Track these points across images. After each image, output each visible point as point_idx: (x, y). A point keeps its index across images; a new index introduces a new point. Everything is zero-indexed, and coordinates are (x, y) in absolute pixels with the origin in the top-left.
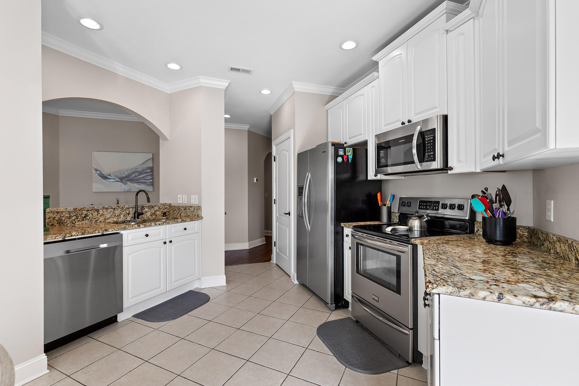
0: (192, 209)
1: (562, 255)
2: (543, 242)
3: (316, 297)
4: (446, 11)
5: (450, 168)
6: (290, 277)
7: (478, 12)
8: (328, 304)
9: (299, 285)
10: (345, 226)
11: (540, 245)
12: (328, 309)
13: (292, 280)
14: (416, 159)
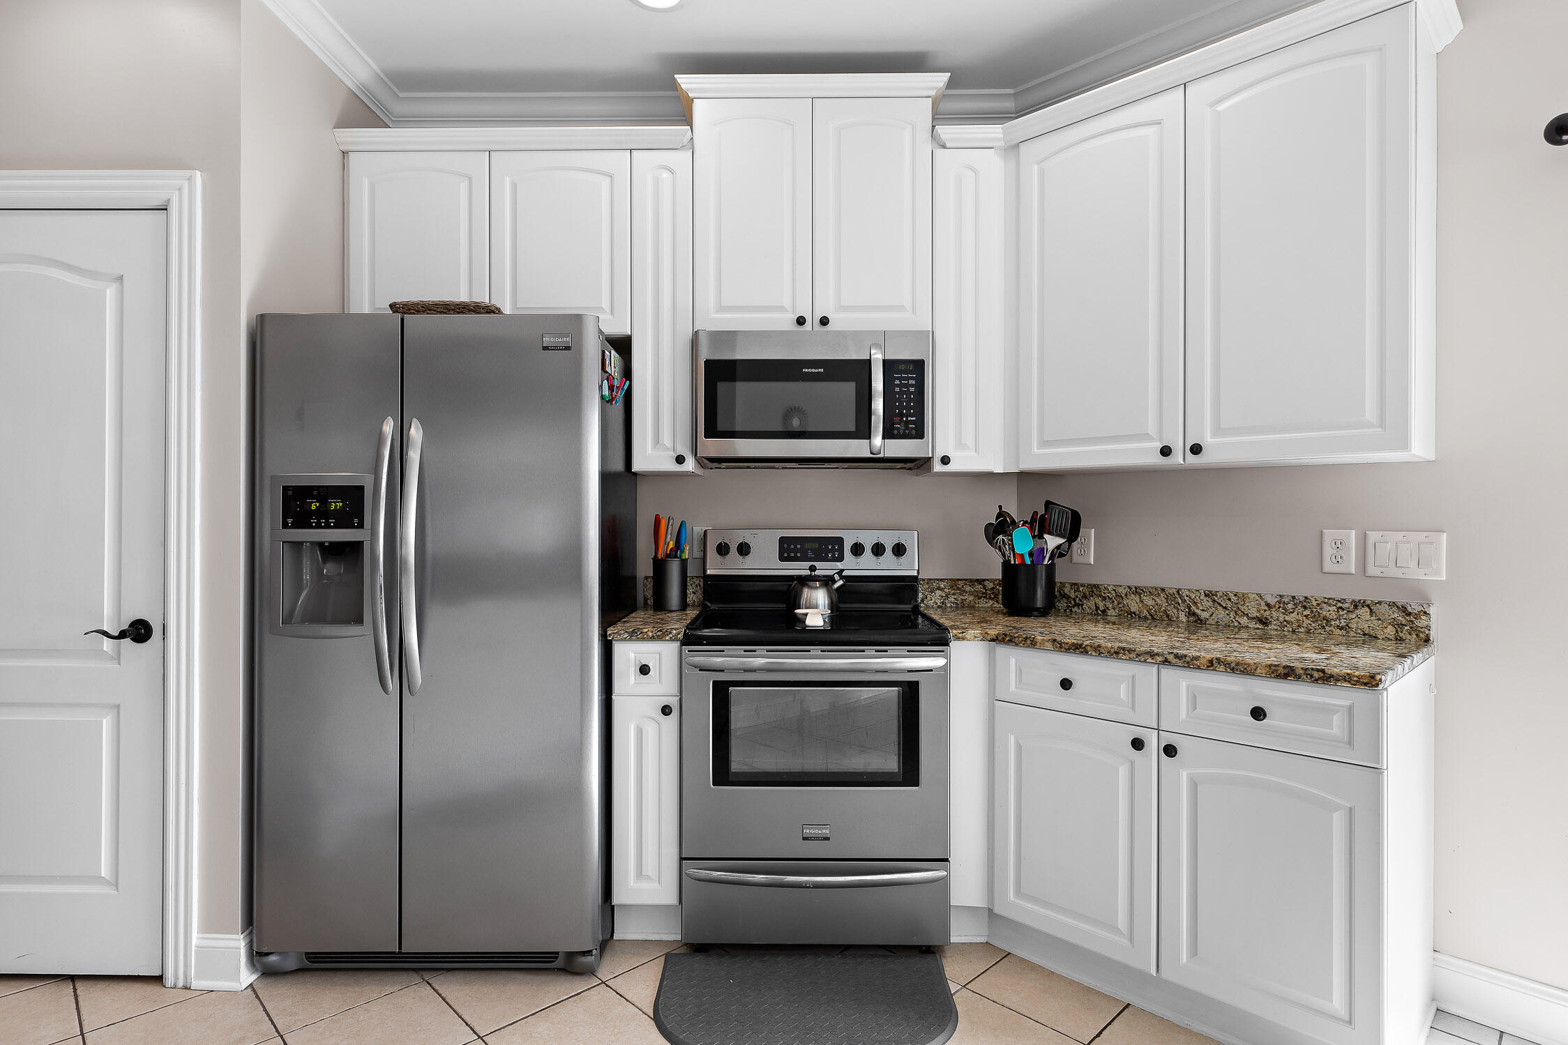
1: (1145, 613)
2: (1081, 601)
3: (449, 976)
4: (933, 93)
5: (945, 460)
6: (159, 979)
7: (1017, 145)
8: (589, 953)
9: (270, 980)
10: (635, 635)
11: (1068, 607)
12: (570, 978)
13: (196, 984)
14: (877, 427)
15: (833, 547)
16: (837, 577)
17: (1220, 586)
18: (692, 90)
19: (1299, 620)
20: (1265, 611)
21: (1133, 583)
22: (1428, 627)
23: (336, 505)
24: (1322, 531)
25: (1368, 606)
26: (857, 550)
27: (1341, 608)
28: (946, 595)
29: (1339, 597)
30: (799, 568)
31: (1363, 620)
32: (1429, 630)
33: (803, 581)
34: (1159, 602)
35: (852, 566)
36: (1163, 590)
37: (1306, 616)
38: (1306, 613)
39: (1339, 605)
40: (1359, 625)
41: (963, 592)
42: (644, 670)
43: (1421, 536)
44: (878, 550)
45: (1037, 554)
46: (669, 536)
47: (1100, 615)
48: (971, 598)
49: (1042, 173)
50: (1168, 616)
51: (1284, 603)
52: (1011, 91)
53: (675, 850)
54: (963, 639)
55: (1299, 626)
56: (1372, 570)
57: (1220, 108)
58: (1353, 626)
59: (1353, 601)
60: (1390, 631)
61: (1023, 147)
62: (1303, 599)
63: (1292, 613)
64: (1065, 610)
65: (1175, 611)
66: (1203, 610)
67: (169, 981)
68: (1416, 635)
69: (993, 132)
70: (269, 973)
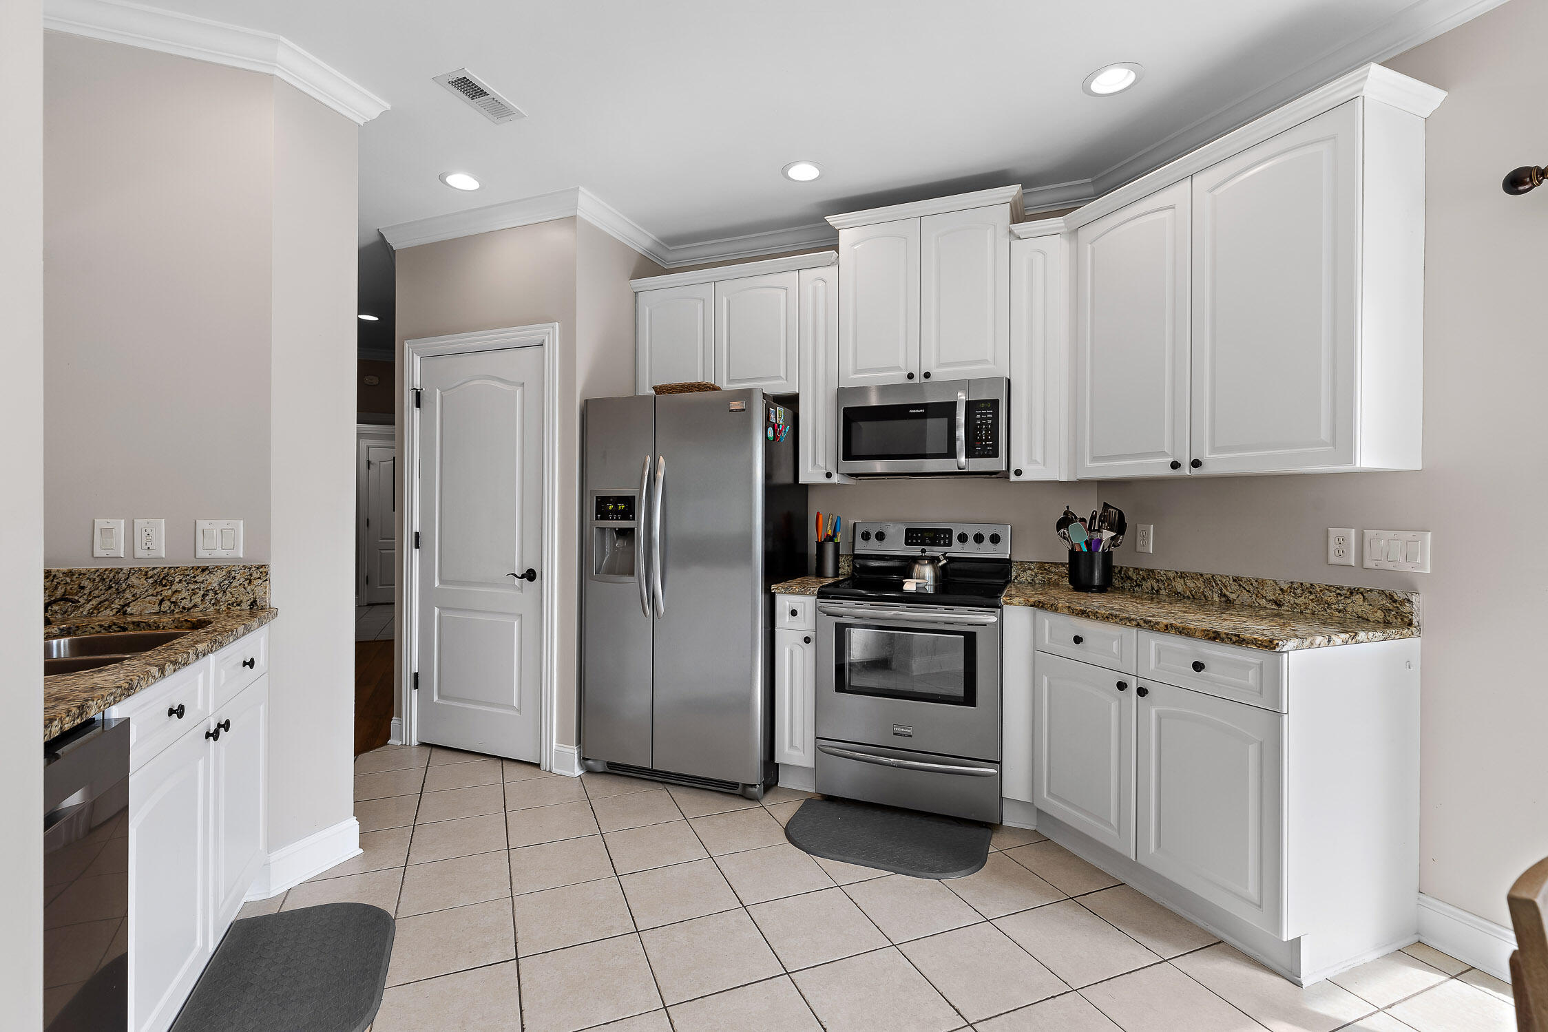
0: (214, 580)
1: (1188, 593)
2: (1140, 582)
3: (679, 789)
4: (1010, 200)
5: (1018, 473)
6: (538, 765)
7: (1077, 230)
8: (754, 786)
9: (590, 775)
10: (787, 591)
11: (1131, 586)
12: (744, 801)
13: (554, 770)
14: (961, 449)
15: (945, 536)
16: (941, 558)
17: (1246, 573)
18: (838, 225)
19: (1305, 604)
20: (1279, 594)
21: (1180, 569)
22: (1411, 613)
23: (621, 507)
24: (1328, 530)
25: (1362, 593)
26: (963, 538)
27: (1339, 594)
28: (1036, 574)
29: (1338, 584)
30: (915, 551)
31: (1357, 605)
32: (1412, 615)
33: (915, 560)
34: (1198, 585)
35: (957, 550)
36: (1201, 575)
37: (1311, 600)
38: (1311, 597)
39: (1338, 591)
40: (1354, 609)
41: (1049, 572)
42: (794, 613)
43: (1410, 535)
44: (979, 538)
45: (1091, 544)
46: (829, 527)
47: (1154, 595)
48: (1056, 577)
49: (1093, 250)
50: (1205, 596)
51: (1294, 588)
52: (1090, 180)
53: (814, 733)
54: (1011, 604)
55: (1306, 608)
56: (1369, 563)
57: (1218, 192)
58: (1349, 609)
59: (1350, 589)
60: (1380, 615)
61: (1080, 232)
62: (1308, 586)
63: (1301, 597)
64: (1129, 589)
65: (1210, 592)
66: (1232, 593)
67: (543, 767)
68: (1401, 619)
69: (1057, 222)
70: (590, 771)
